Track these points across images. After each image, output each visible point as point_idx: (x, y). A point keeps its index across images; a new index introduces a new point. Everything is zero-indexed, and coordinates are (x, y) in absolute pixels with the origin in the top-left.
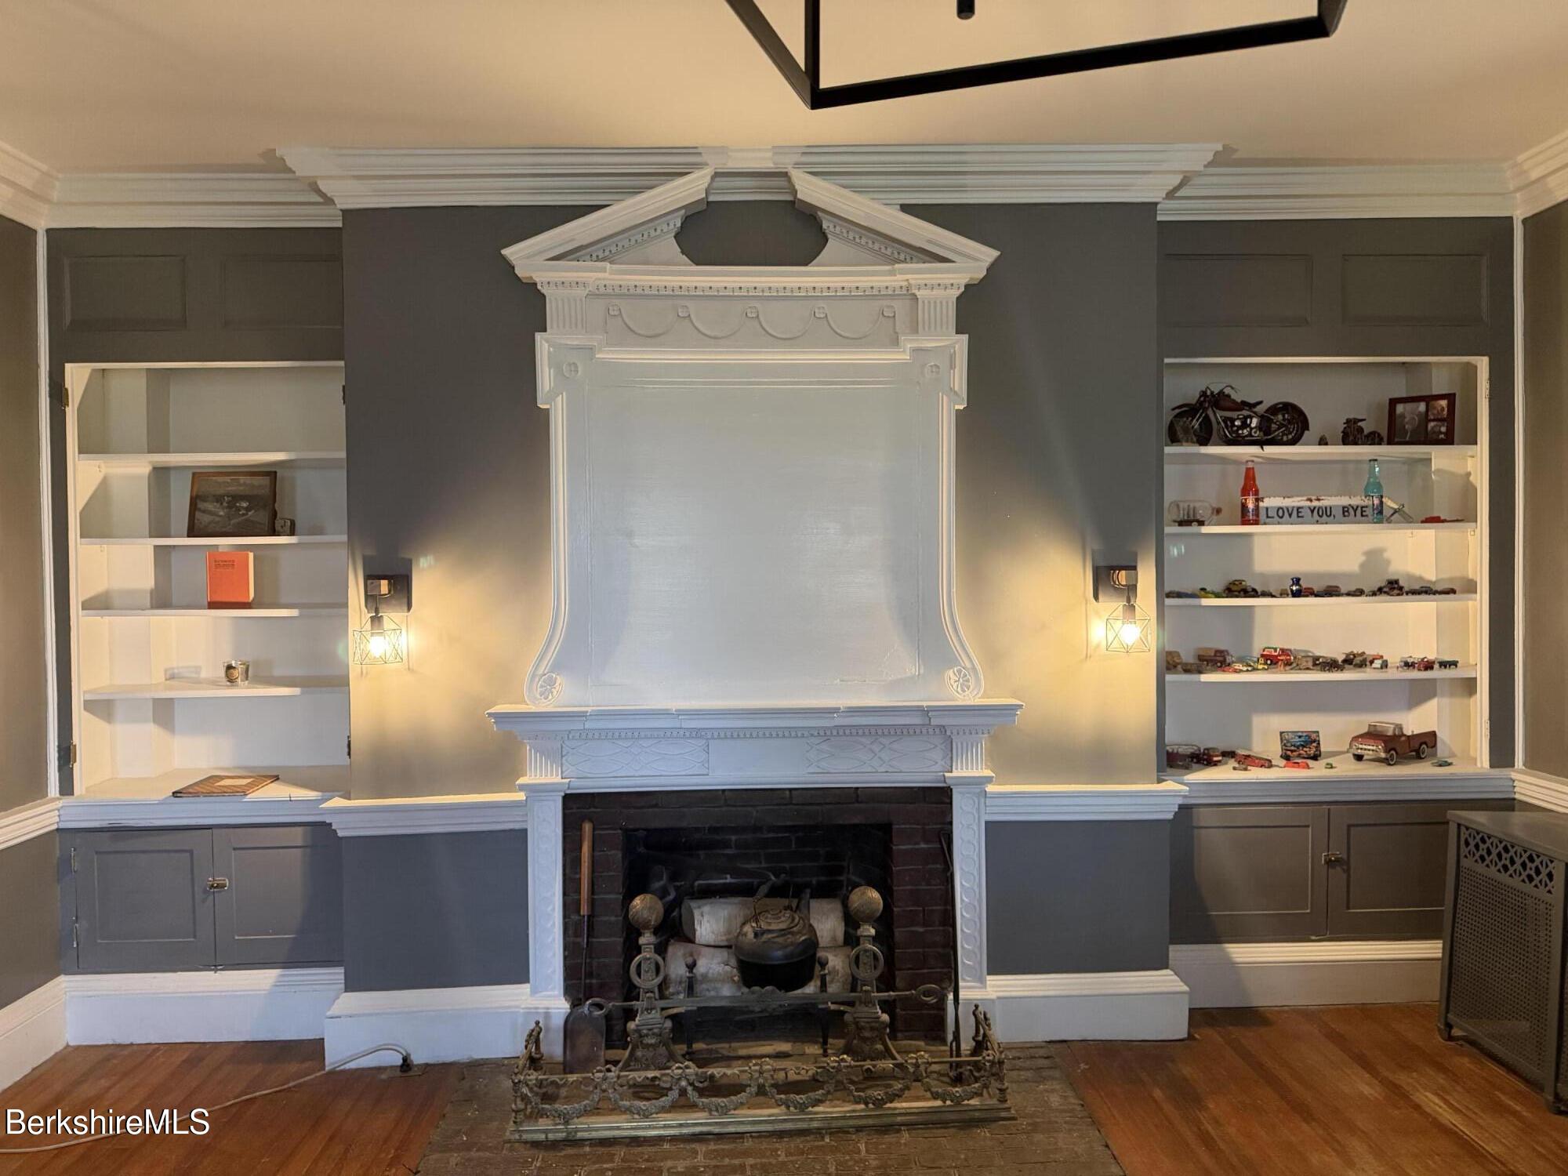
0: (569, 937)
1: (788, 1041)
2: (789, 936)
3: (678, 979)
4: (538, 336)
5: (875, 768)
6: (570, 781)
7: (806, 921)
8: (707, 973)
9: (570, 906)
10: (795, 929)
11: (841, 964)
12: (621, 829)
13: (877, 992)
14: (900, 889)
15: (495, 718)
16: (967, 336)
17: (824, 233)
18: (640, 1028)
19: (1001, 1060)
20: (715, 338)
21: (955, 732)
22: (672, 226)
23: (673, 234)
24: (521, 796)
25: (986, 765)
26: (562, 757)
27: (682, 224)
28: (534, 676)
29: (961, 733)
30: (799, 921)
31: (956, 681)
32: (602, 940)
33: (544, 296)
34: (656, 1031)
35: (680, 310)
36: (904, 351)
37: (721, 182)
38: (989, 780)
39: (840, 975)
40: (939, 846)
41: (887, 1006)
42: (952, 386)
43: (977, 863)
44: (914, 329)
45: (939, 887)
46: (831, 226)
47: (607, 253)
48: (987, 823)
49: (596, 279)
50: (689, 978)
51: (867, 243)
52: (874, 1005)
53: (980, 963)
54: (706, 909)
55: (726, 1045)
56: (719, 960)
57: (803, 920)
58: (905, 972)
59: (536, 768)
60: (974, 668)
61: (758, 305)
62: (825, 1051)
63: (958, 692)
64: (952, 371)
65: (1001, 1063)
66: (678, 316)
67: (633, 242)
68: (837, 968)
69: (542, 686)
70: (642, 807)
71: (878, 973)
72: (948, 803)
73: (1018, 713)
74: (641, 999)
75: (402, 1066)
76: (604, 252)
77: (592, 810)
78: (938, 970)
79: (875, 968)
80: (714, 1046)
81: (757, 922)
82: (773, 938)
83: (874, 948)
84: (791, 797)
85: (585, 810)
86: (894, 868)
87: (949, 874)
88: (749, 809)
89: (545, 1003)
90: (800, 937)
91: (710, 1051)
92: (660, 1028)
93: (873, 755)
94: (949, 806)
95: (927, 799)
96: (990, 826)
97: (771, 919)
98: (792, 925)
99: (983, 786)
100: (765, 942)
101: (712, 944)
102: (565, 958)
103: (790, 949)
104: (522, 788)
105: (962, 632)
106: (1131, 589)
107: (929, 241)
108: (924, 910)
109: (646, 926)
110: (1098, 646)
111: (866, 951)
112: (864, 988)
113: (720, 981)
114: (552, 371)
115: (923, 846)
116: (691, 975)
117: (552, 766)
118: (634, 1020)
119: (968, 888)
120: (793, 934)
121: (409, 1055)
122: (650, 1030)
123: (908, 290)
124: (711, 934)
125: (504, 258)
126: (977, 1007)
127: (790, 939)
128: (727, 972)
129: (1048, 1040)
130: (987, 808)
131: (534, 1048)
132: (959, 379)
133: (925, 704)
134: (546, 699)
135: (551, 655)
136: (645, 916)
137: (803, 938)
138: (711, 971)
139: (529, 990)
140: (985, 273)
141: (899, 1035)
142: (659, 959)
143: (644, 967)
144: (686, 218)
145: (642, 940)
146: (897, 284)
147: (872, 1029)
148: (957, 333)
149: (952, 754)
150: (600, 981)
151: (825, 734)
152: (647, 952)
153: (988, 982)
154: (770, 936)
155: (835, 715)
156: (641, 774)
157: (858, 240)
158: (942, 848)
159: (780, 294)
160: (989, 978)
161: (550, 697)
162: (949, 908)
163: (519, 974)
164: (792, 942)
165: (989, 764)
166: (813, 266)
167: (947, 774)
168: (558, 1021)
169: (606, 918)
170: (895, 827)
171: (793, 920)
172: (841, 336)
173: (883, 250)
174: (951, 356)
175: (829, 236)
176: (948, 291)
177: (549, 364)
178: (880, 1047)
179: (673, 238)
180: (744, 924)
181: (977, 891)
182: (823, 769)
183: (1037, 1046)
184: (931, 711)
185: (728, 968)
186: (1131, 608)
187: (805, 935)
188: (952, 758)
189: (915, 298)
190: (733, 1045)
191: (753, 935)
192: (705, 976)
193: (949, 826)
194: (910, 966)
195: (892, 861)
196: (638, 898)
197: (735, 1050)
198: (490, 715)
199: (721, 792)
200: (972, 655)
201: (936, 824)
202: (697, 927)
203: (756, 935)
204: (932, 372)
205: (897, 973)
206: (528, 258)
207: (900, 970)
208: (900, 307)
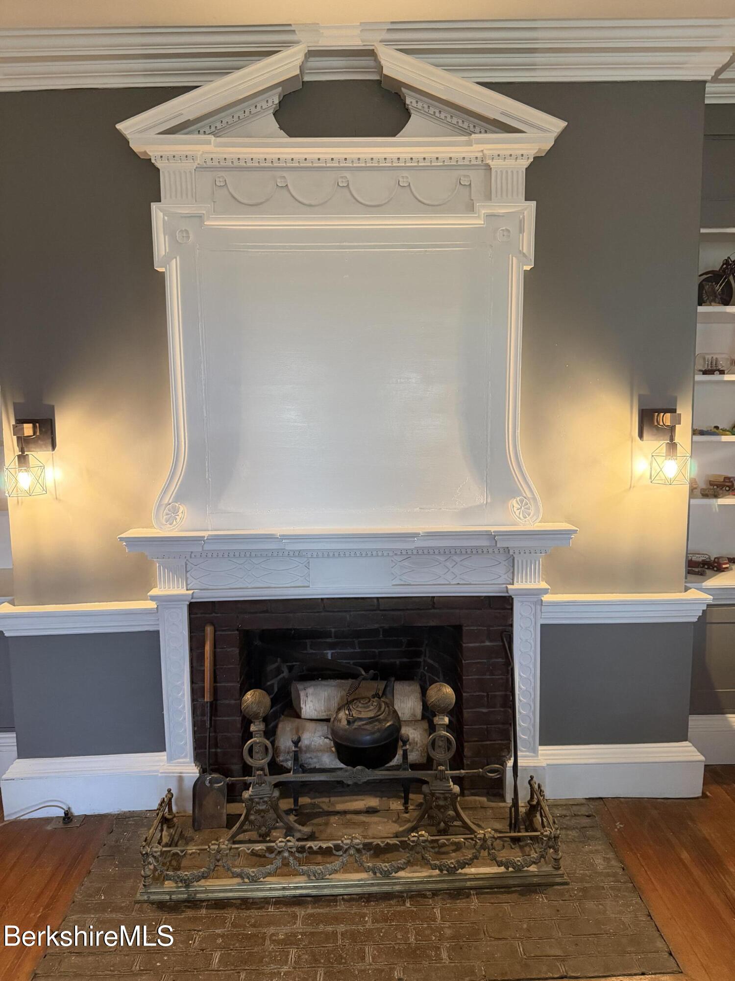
0: (197, 716)
1: (376, 796)
2: (376, 723)
3: (287, 750)
4: (154, 206)
5: (448, 581)
6: (193, 593)
7: (391, 708)
8: (310, 744)
9: (196, 692)
10: (380, 717)
11: (419, 736)
12: (237, 630)
13: (450, 770)
14: (469, 678)
15: (126, 542)
16: (535, 202)
17: (407, 110)
18: (252, 797)
19: (556, 835)
20: (310, 206)
21: (517, 552)
22: (270, 104)
23: (272, 111)
24: (152, 605)
25: (542, 577)
26: (187, 572)
27: (280, 102)
28: (160, 506)
29: (522, 553)
30: (385, 708)
31: (518, 509)
32: (224, 718)
33: (158, 170)
34: (266, 799)
35: (279, 180)
36: (479, 217)
37: (314, 62)
38: (545, 592)
39: (418, 745)
40: (501, 644)
41: (458, 780)
42: (521, 249)
43: (533, 658)
44: (488, 197)
45: (500, 677)
46: (414, 102)
47: (213, 129)
48: (542, 625)
49: (203, 153)
50: (295, 752)
51: (446, 117)
52: (448, 780)
53: (534, 736)
54: (310, 690)
55: (326, 800)
56: (320, 733)
57: (388, 707)
58: (472, 743)
59: (164, 582)
60: (534, 499)
61: (348, 175)
62: (406, 808)
63: (520, 518)
64: (521, 235)
65: (556, 838)
66: (277, 185)
67: (236, 119)
68: (416, 739)
69: (167, 514)
70: (256, 613)
71: (450, 755)
72: (509, 609)
73: (573, 536)
74: (253, 775)
75: (64, 819)
76: (210, 128)
77: (214, 615)
78: (500, 742)
79: (449, 750)
80: (316, 801)
81: (349, 710)
82: (363, 725)
83: (448, 734)
84: (379, 605)
85: (207, 615)
86: (463, 662)
87: (510, 668)
88: (344, 614)
89: (178, 769)
90: (385, 724)
91: (314, 805)
92: (270, 797)
93: (447, 570)
94: (510, 611)
95: (491, 606)
96: (546, 629)
97: (361, 707)
98: (379, 713)
99: (540, 596)
100: (355, 729)
101: (315, 718)
102: (194, 732)
103: (377, 735)
104: (153, 598)
105: (524, 468)
106: (671, 430)
107: (503, 113)
108: (488, 695)
109: (256, 716)
110: (641, 477)
111: (441, 737)
112: (439, 768)
113: (321, 750)
114: (167, 237)
115: (488, 643)
116: (297, 749)
117: (178, 581)
118: (248, 790)
119: (525, 678)
120: (379, 721)
121: (69, 808)
122: (261, 798)
123: (482, 160)
124: (313, 711)
125: (118, 132)
126: (532, 778)
127: (377, 726)
128: (327, 743)
129: (587, 797)
130: (542, 614)
131: (167, 809)
132: (527, 242)
133: (493, 529)
134: (170, 525)
135: (174, 489)
136: (255, 709)
137: (388, 724)
138: (313, 743)
139: (166, 757)
140: (553, 143)
141: (466, 792)
142: (268, 743)
143: (256, 749)
144: (284, 96)
145: (253, 728)
146: (473, 155)
147: (445, 799)
148: (526, 200)
149: (514, 569)
150: (222, 750)
151: (407, 555)
152: (257, 737)
153: (540, 752)
154: (360, 723)
155: (416, 539)
156: (253, 586)
157: (437, 114)
158: (504, 645)
159: (368, 165)
160: (541, 748)
161: (175, 523)
162: (509, 693)
163: (158, 745)
164: (378, 729)
165: (544, 577)
166: (401, 137)
167: (510, 587)
168: (189, 785)
169: (227, 702)
170: (465, 629)
171: (380, 708)
172: (424, 203)
173: (460, 124)
174: (520, 221)
175: (412, 111)
176: (520, 161)
177: (164, 231)
178: (451, 813)
179: (272, 114)
180: (339, 709)
181: (532, 681)
182: (405, 582)
183: (578, 804)
184: (497, 535)
185: (327, 741)
186: (672, 446)
187: (390, 721)
188: (513, 573)
189: (488, 168)
190: (333, 799)
191: (346, 722)
192: (308, 748)
193: (510, 628)
194: (476, 739)
195: (462, 656)
196: (249, 693)
197: (333, 805)
198: (121, 539)
199: (320, 600)
200: (533, 486)
201: (499, 626)
202: (303, 706)
203: (349, 722)
204: (504, 236)
205: (465, 744)
206: (141, 132)
207: (468, 742)
208: (476, 177)
